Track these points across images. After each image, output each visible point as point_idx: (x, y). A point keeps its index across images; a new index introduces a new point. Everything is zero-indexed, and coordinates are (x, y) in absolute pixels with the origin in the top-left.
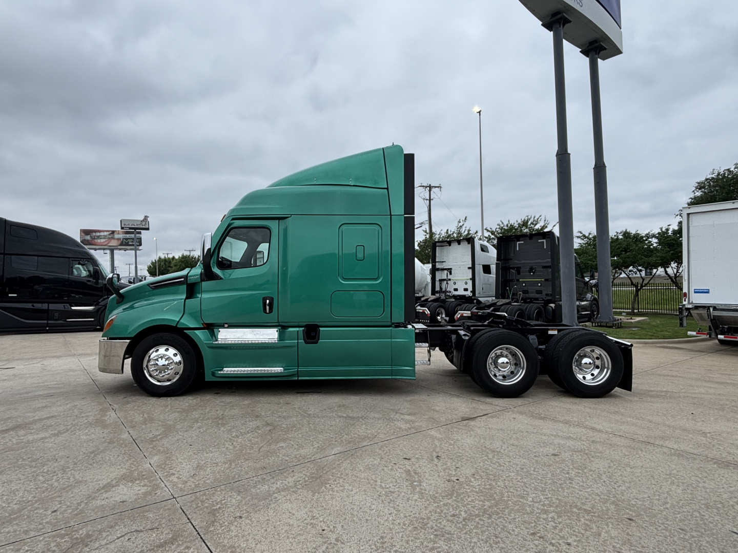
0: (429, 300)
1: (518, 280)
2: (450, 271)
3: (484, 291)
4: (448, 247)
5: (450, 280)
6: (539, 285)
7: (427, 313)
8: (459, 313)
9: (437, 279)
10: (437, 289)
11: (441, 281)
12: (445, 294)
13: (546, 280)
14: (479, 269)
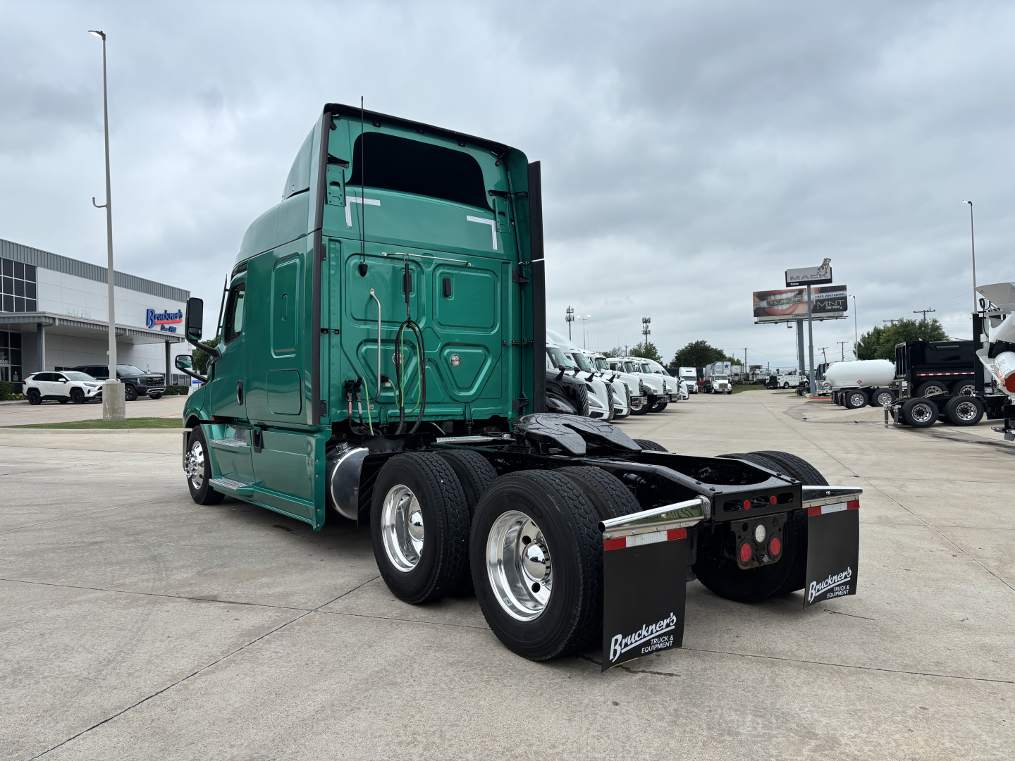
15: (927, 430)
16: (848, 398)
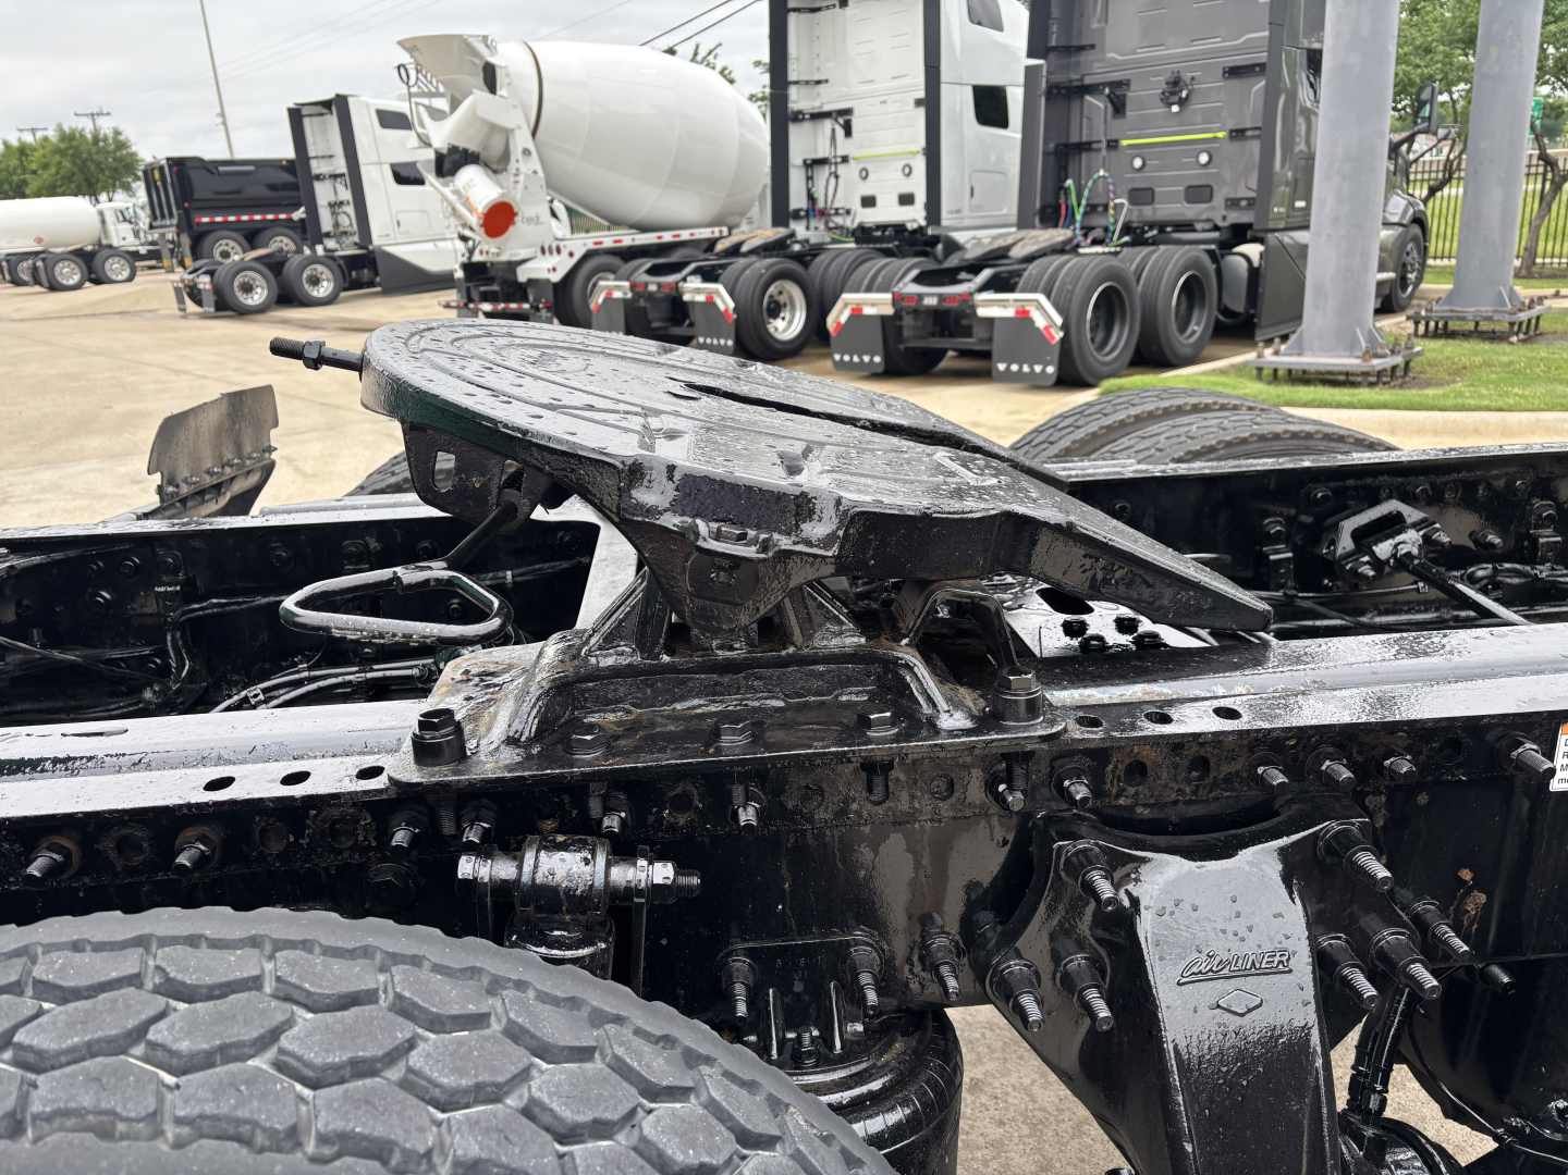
0: (744, 248)
1: (1113, 145)
2: (844, 118)
3: (975, 200)
4: (837, 9)
5: (845, 159)
6: (1204, 158)
7: (722, 307)
8: (846, 305)
9: (796, 157)
10: (797, 200)
11: (813, 164)
12: (827, 223)
13: (1238, 134)
14: (958, 103)
15: (261, 317)
16: (49, 271)
